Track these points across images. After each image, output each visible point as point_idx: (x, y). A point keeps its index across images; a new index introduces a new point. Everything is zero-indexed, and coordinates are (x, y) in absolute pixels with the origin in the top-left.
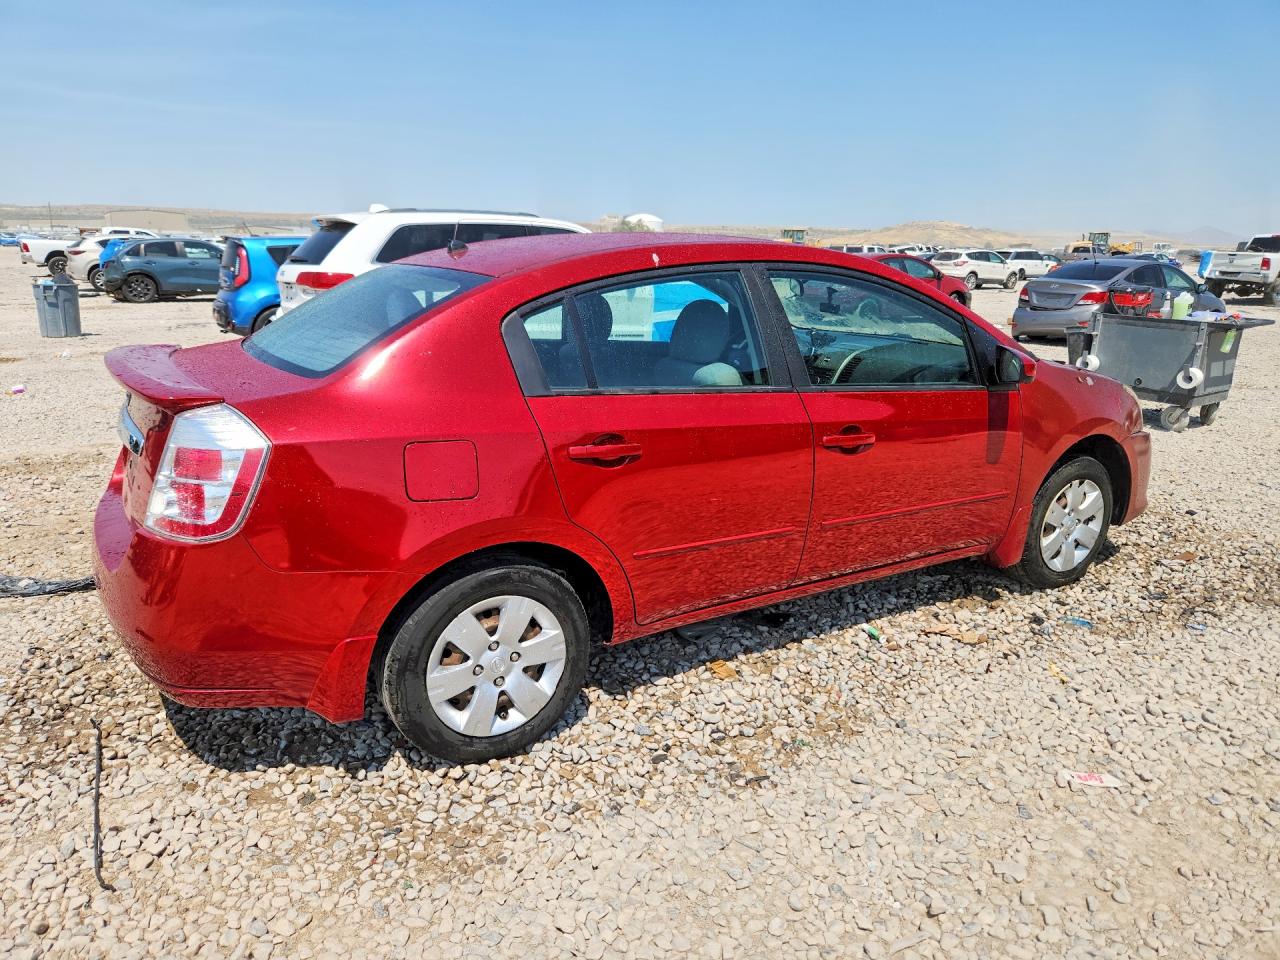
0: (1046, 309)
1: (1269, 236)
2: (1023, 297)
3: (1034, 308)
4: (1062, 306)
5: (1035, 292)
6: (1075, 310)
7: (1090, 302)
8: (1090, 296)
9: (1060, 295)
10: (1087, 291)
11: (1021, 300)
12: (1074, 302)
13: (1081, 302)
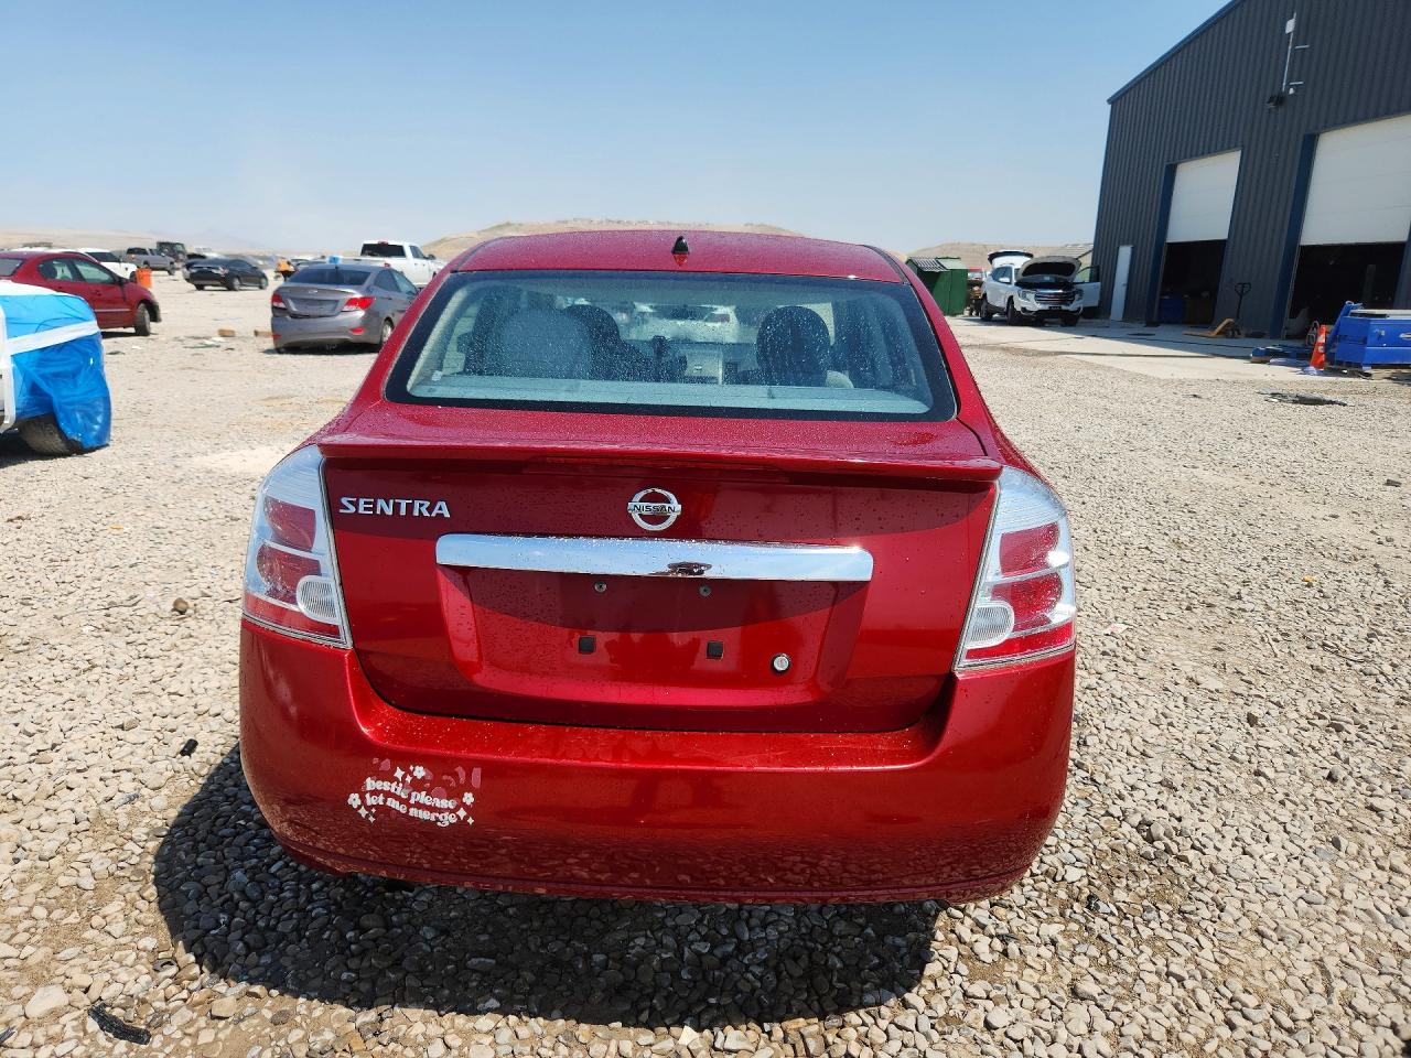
0: (308, 317)
1: (375, 242)
2: (275, 304)
3: (294, 316)
4: (327, 313)
5: (292, 299)
6: (341, 317)
7: (354, 308)
8: (352, 302)
9: (321, 302)
10: (351, 297)
11: (274, 308)
12: (338, 309)
13: (346, 309)
